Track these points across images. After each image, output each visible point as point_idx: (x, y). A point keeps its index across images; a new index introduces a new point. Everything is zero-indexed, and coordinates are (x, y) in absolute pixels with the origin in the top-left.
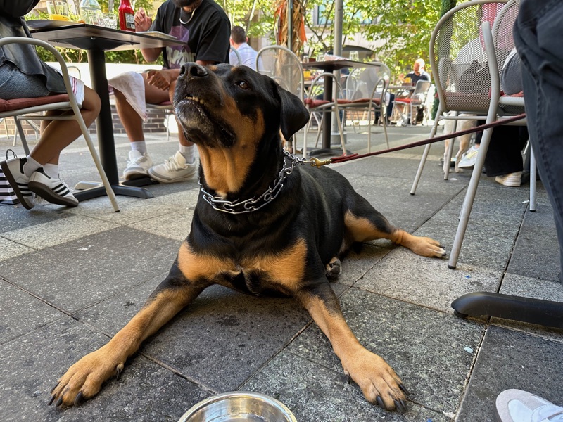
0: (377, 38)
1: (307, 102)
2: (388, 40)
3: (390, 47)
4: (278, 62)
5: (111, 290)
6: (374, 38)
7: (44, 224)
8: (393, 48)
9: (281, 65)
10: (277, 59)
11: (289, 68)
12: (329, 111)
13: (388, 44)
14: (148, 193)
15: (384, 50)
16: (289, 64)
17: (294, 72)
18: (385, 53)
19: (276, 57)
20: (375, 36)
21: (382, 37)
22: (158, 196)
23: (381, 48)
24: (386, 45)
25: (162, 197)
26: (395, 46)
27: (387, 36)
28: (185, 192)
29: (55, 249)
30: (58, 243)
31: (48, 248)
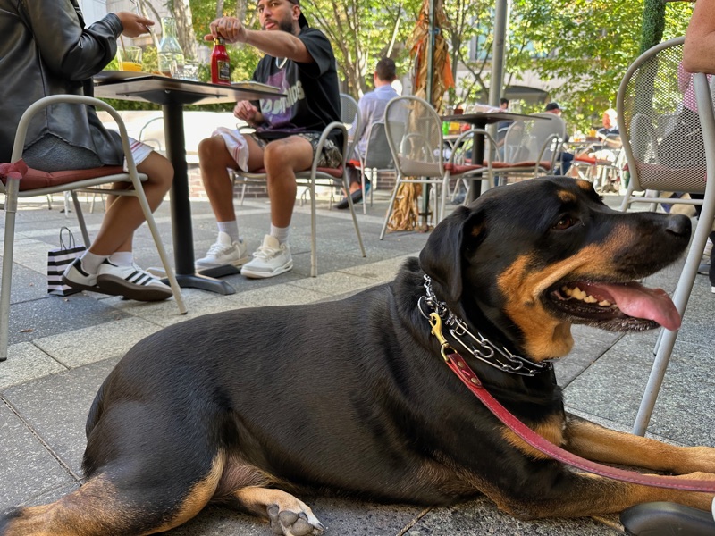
0: (553, 77)
1: (447, 167)
2: (569, 79)
3: (571, 88)
4: (413, 114)
6: (549, 77)
7: (90, 329)
8: (574, 90)
9: (416, 119)
10: (411, 111)
11: (427, 122)
12: (478, 178)
13: (568, 85)
14: (229, 288)
15: (562, 93)
16: (428, 116)
17: (433, 127)
18: (563, 96)
19: (411, 108)
20: (551, 74)
21: (560, 75)
22: (241, 291)
23: (558, 89)
24: (565, 86)
25: (245, 293)
26: (577, 88)
27: (567, 74)
28: (277, 286)
29: (92, 368)
30: (97, 360)
31: (83, 366)
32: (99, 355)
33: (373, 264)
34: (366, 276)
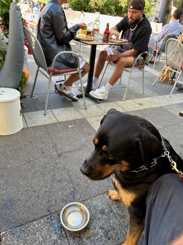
5: (71, 149)
29: (63, 123)
30: (65, 121)
31: (62, 122)
32: (65, 119)
33: (145, 99)
34: (140, 104)
